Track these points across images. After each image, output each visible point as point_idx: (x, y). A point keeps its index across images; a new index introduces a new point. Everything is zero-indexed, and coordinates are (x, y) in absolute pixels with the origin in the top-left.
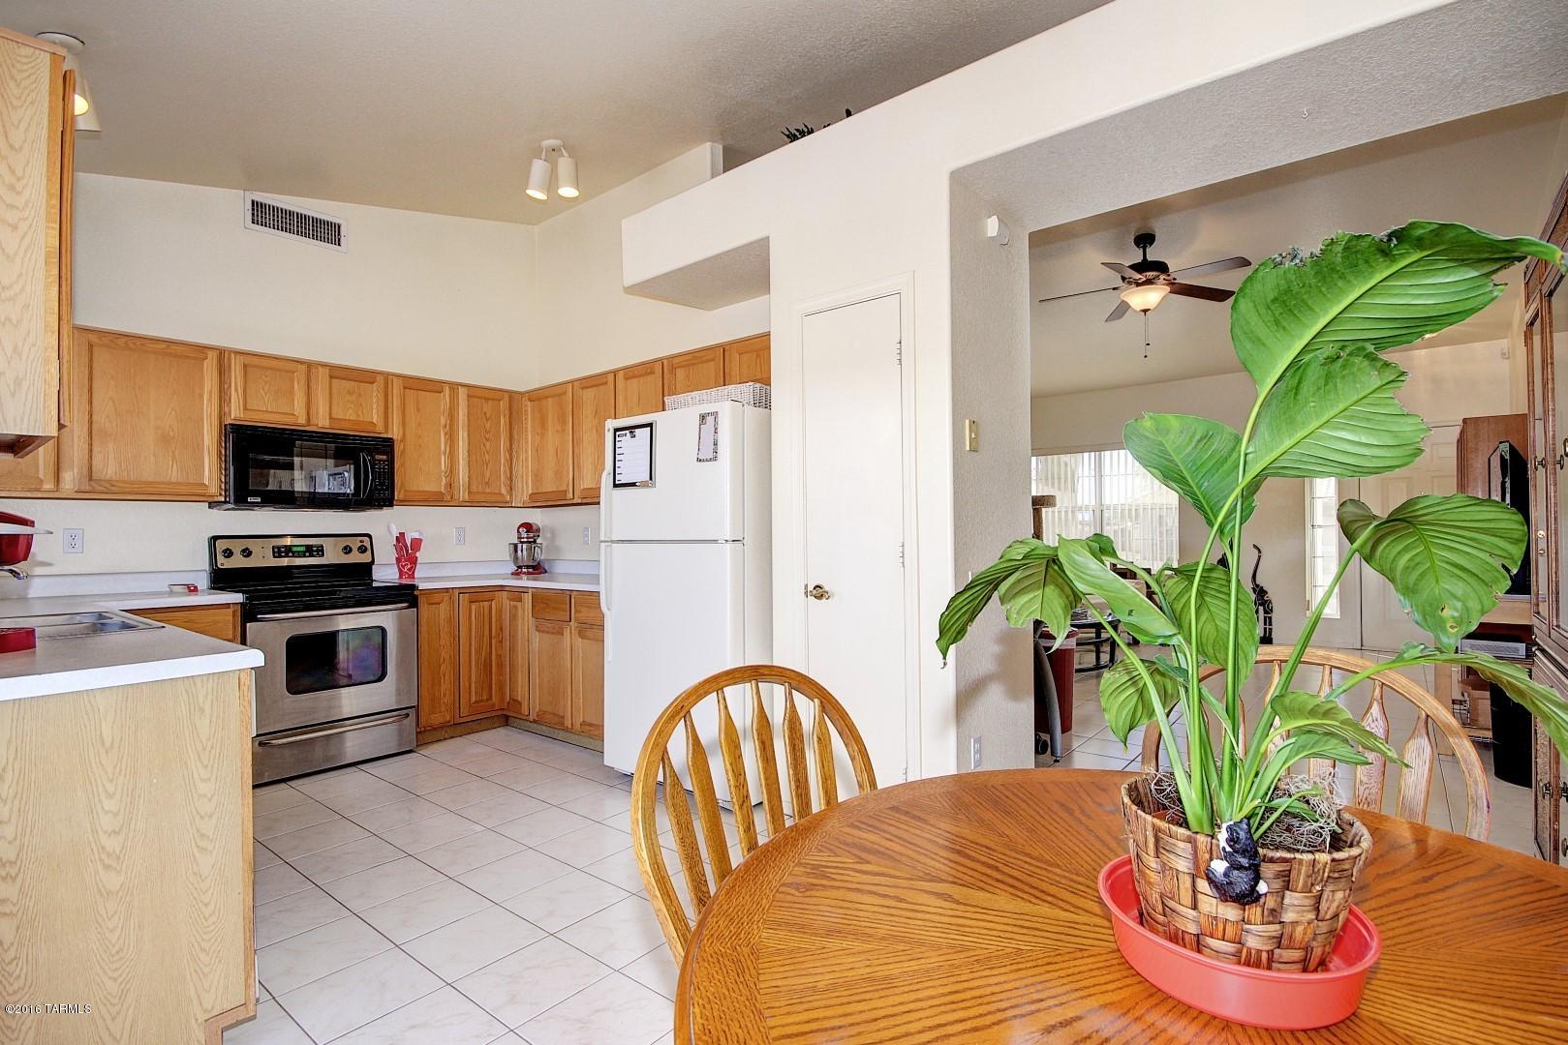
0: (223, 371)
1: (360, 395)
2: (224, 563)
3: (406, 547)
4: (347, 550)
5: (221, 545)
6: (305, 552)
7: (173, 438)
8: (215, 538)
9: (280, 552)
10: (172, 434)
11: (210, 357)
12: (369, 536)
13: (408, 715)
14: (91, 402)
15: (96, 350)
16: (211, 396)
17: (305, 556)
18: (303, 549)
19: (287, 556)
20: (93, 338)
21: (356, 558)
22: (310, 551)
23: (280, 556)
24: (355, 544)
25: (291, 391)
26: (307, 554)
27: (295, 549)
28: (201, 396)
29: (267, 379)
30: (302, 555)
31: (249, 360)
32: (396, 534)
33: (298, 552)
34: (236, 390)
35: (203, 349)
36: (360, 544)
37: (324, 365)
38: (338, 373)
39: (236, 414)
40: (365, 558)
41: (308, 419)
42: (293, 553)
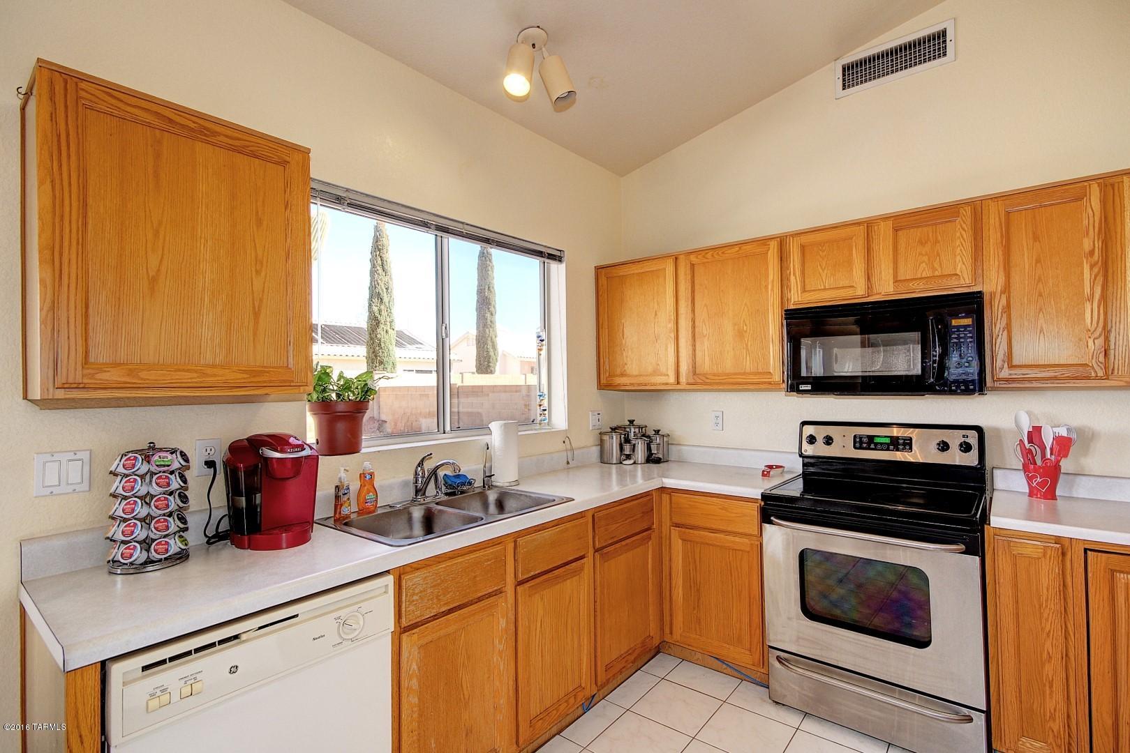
0: (783, 258)
1: (937, 242)
2: (809, 450)
3: (1043, 448)
4: (944, 447)
5: (809, 430)
6: (888, 445)
7: (746, 332)
8: (804, 423)
9: (861, 442)
10: (745, 328)
11: (772, 247)
12: (979, 430)
13: (970, 720)
14: (693, 311)
15: (696, 268)
16: (773, 286)
17: (888, 449)
18: (887, 440)
19: (869, 449)
20: (693, 258)
21: (955, 457)
22: (895, 443)
23: (861, 448)
24: (955, 439)
25: (849, 263)
26: (891, 447)
27: (877, 440)
28: (766, 287)
29: (824, 253)
30: (886, 447)
31: (804, 239)
32: (1026, 428)
33: (881, 444)
34: (794, 274)
35: (764, 241)
36: (963, 440)
37: (885, 218)
38: (903, 222)
39: (797, 299)
40: (971, 459)
41: (869, 287)
42: (876, 444)
